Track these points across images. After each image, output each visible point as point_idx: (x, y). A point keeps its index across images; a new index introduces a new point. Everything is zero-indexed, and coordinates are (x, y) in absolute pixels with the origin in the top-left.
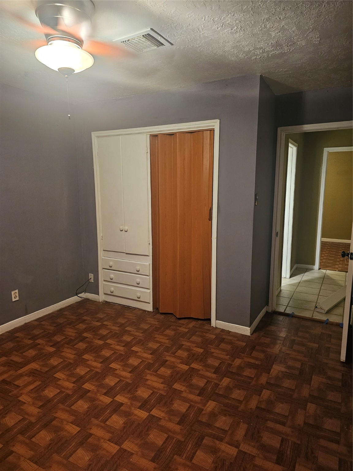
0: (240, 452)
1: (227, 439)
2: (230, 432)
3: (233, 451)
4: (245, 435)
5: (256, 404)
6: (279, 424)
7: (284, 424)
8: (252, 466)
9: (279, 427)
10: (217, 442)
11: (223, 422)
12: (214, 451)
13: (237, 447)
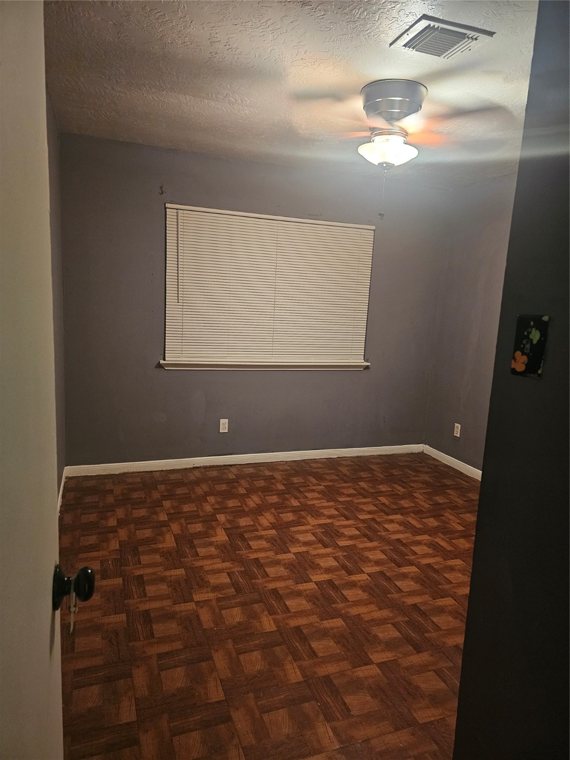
0: (192, 600)
1: (214, 603)
2: (217, 610)
3: (197, 597)
4: (198, 616)
5: (216, 662)
6: (167, 653)
7: (160, 656)
8: (171, 596)
9: (164, 648)
10: (220, 596)
11: (235, 615)
12: (216, 588)
13: (197, 603)
